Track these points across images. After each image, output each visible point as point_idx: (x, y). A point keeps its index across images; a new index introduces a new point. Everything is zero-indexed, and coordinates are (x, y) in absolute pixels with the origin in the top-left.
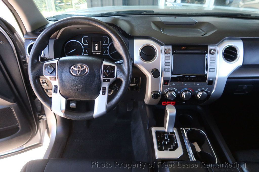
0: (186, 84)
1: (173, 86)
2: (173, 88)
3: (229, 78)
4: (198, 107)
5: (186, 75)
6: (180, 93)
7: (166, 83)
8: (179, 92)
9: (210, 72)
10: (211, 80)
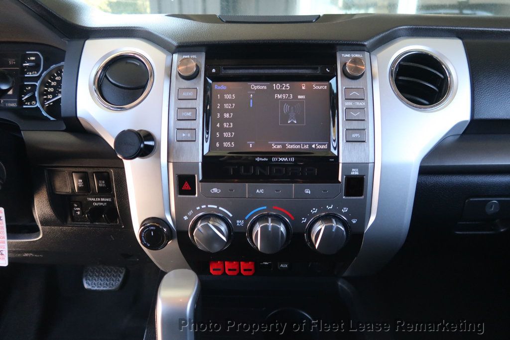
0: (262, 191)
1: (214, 199)
2: (216, 207)
3: (424, 171)
4: (340, 283)
5: (257, 157)
6: (246, 224)
7: (186, 186)
8: (240, 223)
9: (347, 141)
10: (357, 175)
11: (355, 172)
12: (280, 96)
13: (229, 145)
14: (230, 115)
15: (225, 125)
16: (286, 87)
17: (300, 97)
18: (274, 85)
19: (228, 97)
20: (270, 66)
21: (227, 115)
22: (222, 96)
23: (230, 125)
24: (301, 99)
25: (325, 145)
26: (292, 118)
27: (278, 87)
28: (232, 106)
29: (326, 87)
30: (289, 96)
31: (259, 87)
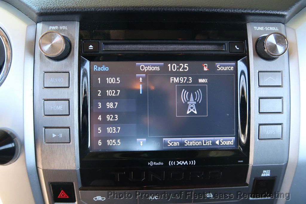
9: (260, 139)
10: (268, 177)
11: (266, 174)
12: (176, 80)
13: (114, 143)
14: (114, 105)
15: (108, 117)
16: (184, 68)
17: (201, 81)
18: (169, 65)
19: (111, 80)
20: (165, 41)
21: (110, 105)
22: (104, 81)
23: (114, 118)
24: (202, 83)
25: (231, 140)
26: (192, 108)
27: (174, 69)
28: (116, 93)
29: (232, 68)
30: (188, 80)
31: (150, 68)
